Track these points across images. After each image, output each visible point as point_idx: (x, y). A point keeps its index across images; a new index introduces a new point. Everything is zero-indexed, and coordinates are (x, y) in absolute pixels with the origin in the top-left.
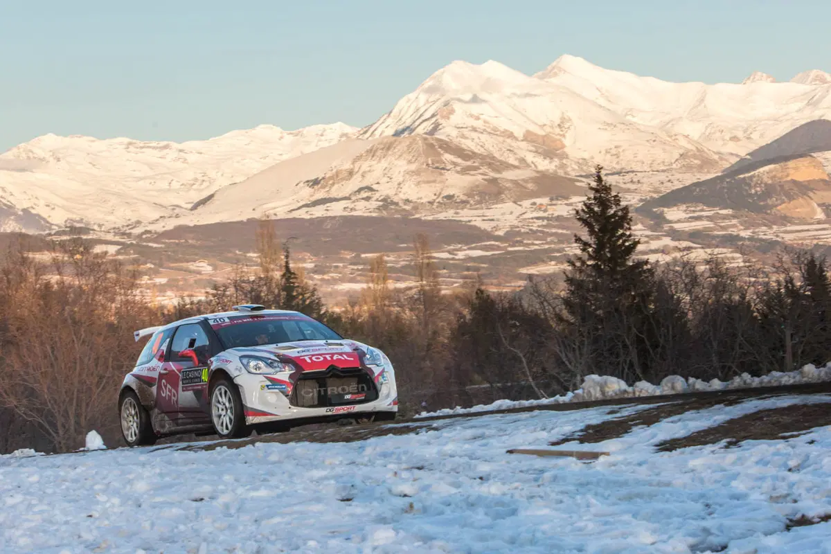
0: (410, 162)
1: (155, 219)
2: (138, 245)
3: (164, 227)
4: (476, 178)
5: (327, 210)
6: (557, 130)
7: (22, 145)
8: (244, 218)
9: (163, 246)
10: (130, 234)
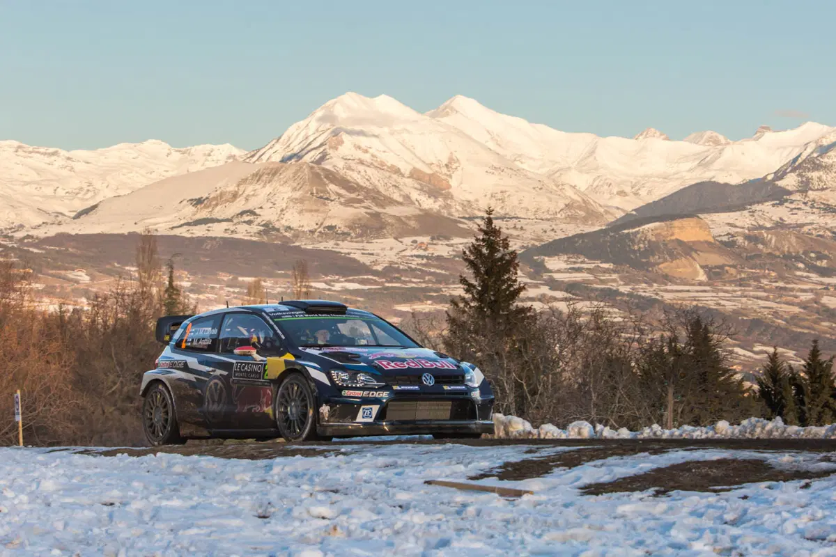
0: (294, 189)
1: (38, 224)
2: (19, 249)
3: (46, 233)
4: (359, 211)
5: (208, 230)
6: (445, 170)
8: (125, 231)
9: (43, 252)
10: (12, 237)
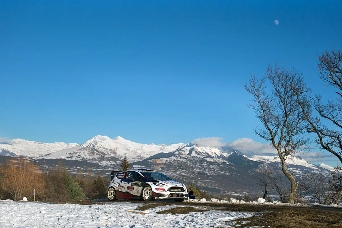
0: (88, 152)
3: (40, 158)
4: (100, 156)
5: (72, 159)
6: (116, 149)
7: (13, 140)
8: (56, 158)
9: (39, 162)
10: (33, 159)
